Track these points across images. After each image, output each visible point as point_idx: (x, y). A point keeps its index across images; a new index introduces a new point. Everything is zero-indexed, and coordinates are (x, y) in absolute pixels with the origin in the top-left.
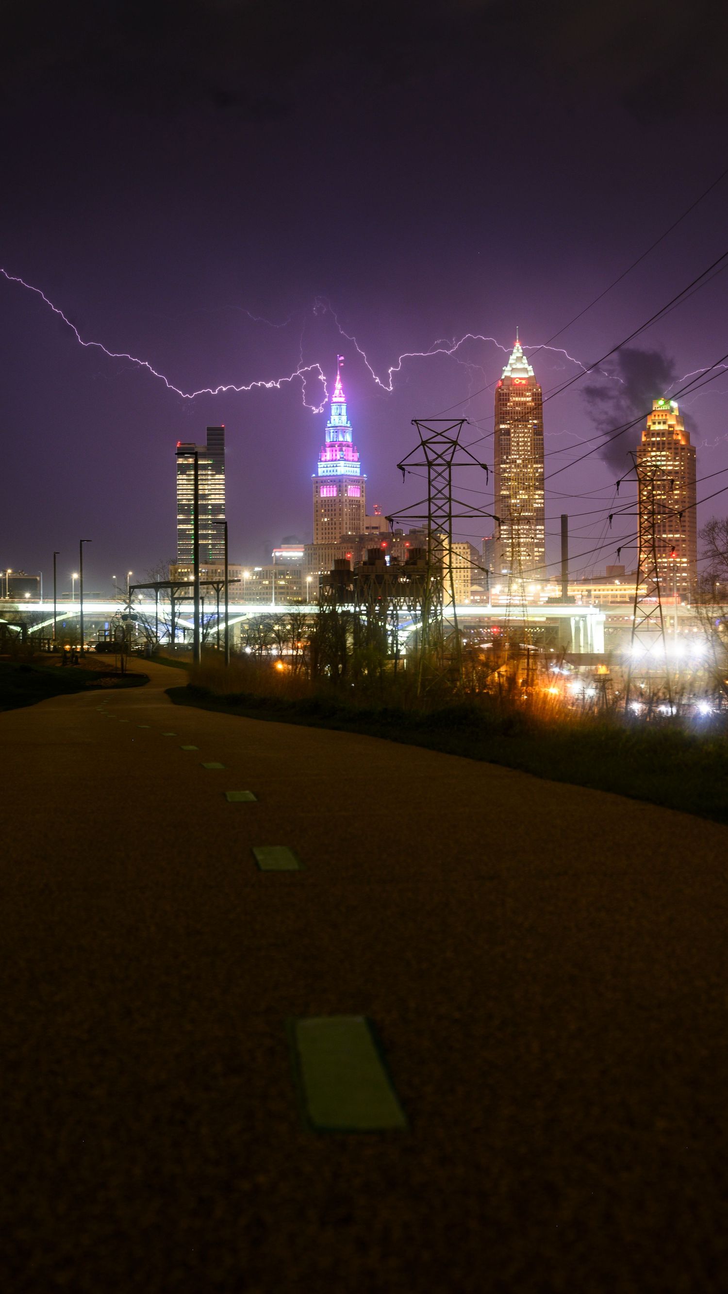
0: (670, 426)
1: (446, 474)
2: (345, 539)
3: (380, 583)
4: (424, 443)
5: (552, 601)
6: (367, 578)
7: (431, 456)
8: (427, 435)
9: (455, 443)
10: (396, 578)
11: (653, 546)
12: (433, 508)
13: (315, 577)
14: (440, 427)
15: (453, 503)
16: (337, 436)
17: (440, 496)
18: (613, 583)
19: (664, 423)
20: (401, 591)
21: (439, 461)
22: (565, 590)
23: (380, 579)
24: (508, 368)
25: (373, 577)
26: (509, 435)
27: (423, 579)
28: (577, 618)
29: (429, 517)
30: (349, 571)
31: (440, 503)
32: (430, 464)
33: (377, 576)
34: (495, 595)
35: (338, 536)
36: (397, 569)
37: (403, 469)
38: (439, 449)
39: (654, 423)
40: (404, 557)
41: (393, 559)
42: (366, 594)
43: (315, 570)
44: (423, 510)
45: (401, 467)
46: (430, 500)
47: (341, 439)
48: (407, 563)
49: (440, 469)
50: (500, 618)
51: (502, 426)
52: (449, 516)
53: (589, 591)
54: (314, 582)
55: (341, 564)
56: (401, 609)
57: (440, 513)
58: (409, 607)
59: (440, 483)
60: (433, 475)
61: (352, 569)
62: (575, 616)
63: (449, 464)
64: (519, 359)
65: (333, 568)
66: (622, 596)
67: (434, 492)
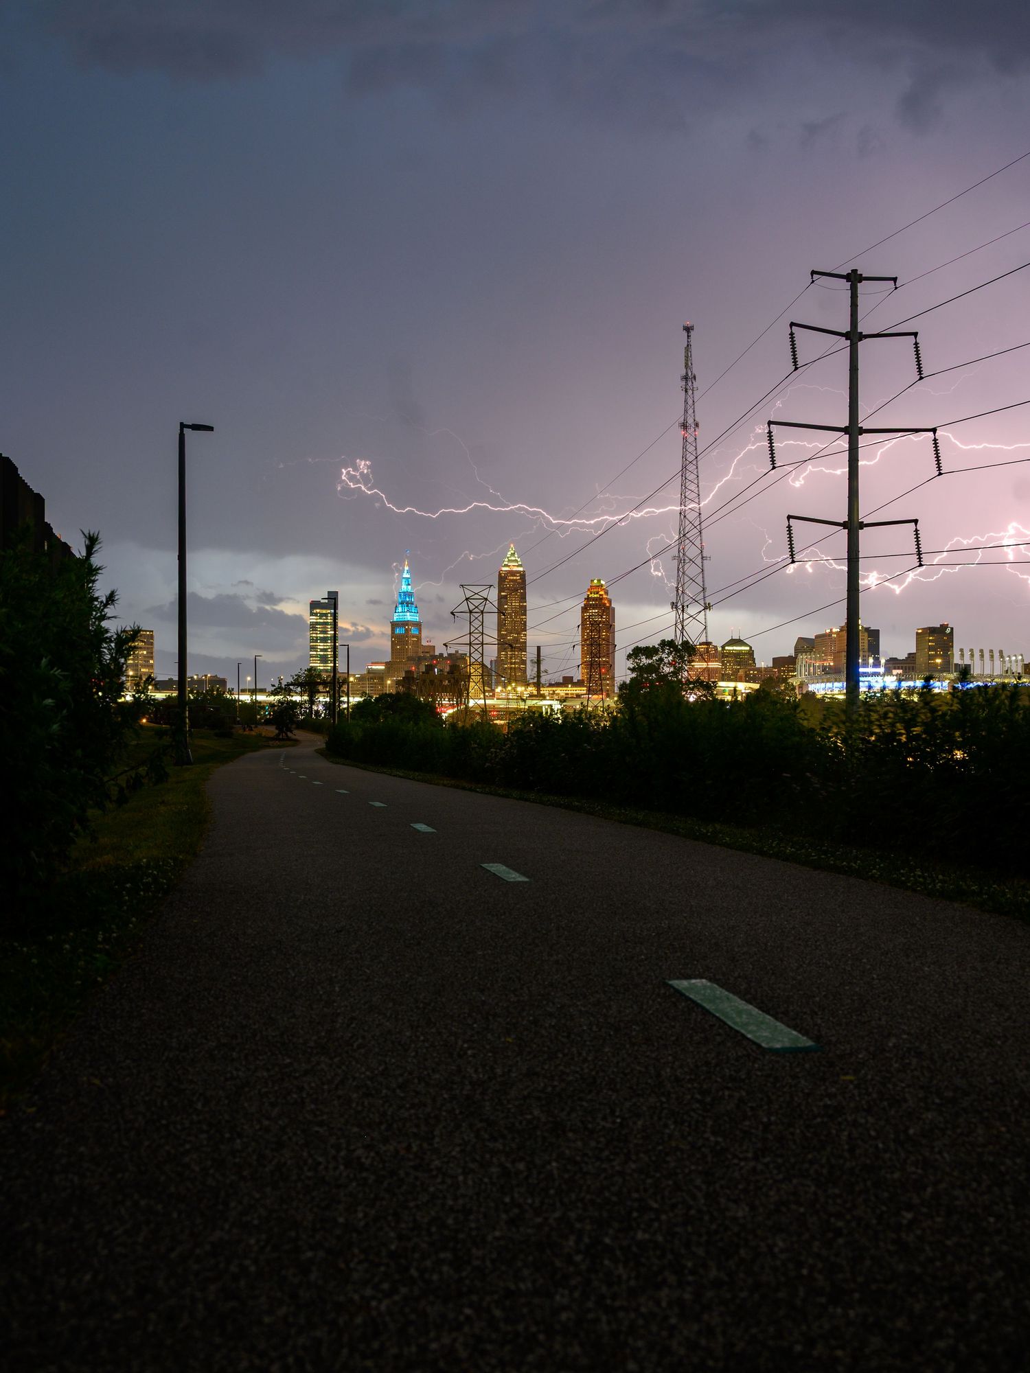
0: (601, 595)
1: (480, 618)
2: (410, 659)
3: (432, 685)
4: (467, 599)
5: (531, 696)
6: (424, 681)
7: (472, 607)
8: (469, 594)
9: (486, 599)
10: (441, 681)
11: (591, 665)
12: (472, 639)
13: (392, 681)
14: (476, 589)
15: (484, 636)
16: (405, 598)
17: (476, 631)
18: (568, 687)
19: (597, 593)
20: (445, 690)
21: (476, 610)
22: (539, 690)
23: (432, 682)
24: (506, 560)
25: (428, 681)
26: (507, 598)
27: (457, 682)
28: (547, 707)
29: (470, 644)
30: (413, 677)
31: (476, 636)
32: (470, 613)
33: (431, 681)
34: (498, 692)
35: (405, 657)
36: (442, 676)
37: (454, 615)
38: (476, 603)
39: (591, 593)
40: (447, 669)
41: (440, 671)
42: (423, 691)
43: (392, 677)
44: (466, 640)
45: (452, 613)
46: (470, 633)
47: (408, 600)
48: (448, 673)
49: (477, 615)
50: (501, 706)
51: (503, 594)
52: (482, 644)
53: (554, 691)
54: (392, 684)
55: (408, 672)
56: (444, 700)
57: (476, 642)
58: (449, 699)
59: (476, 624)
60: (473, 618)
61: (415, 677)
62: (545, 705)
63: (482, 612)
64: (513, 555)
65: (404, 676)
66: (572, 694)
67: (473, 629)
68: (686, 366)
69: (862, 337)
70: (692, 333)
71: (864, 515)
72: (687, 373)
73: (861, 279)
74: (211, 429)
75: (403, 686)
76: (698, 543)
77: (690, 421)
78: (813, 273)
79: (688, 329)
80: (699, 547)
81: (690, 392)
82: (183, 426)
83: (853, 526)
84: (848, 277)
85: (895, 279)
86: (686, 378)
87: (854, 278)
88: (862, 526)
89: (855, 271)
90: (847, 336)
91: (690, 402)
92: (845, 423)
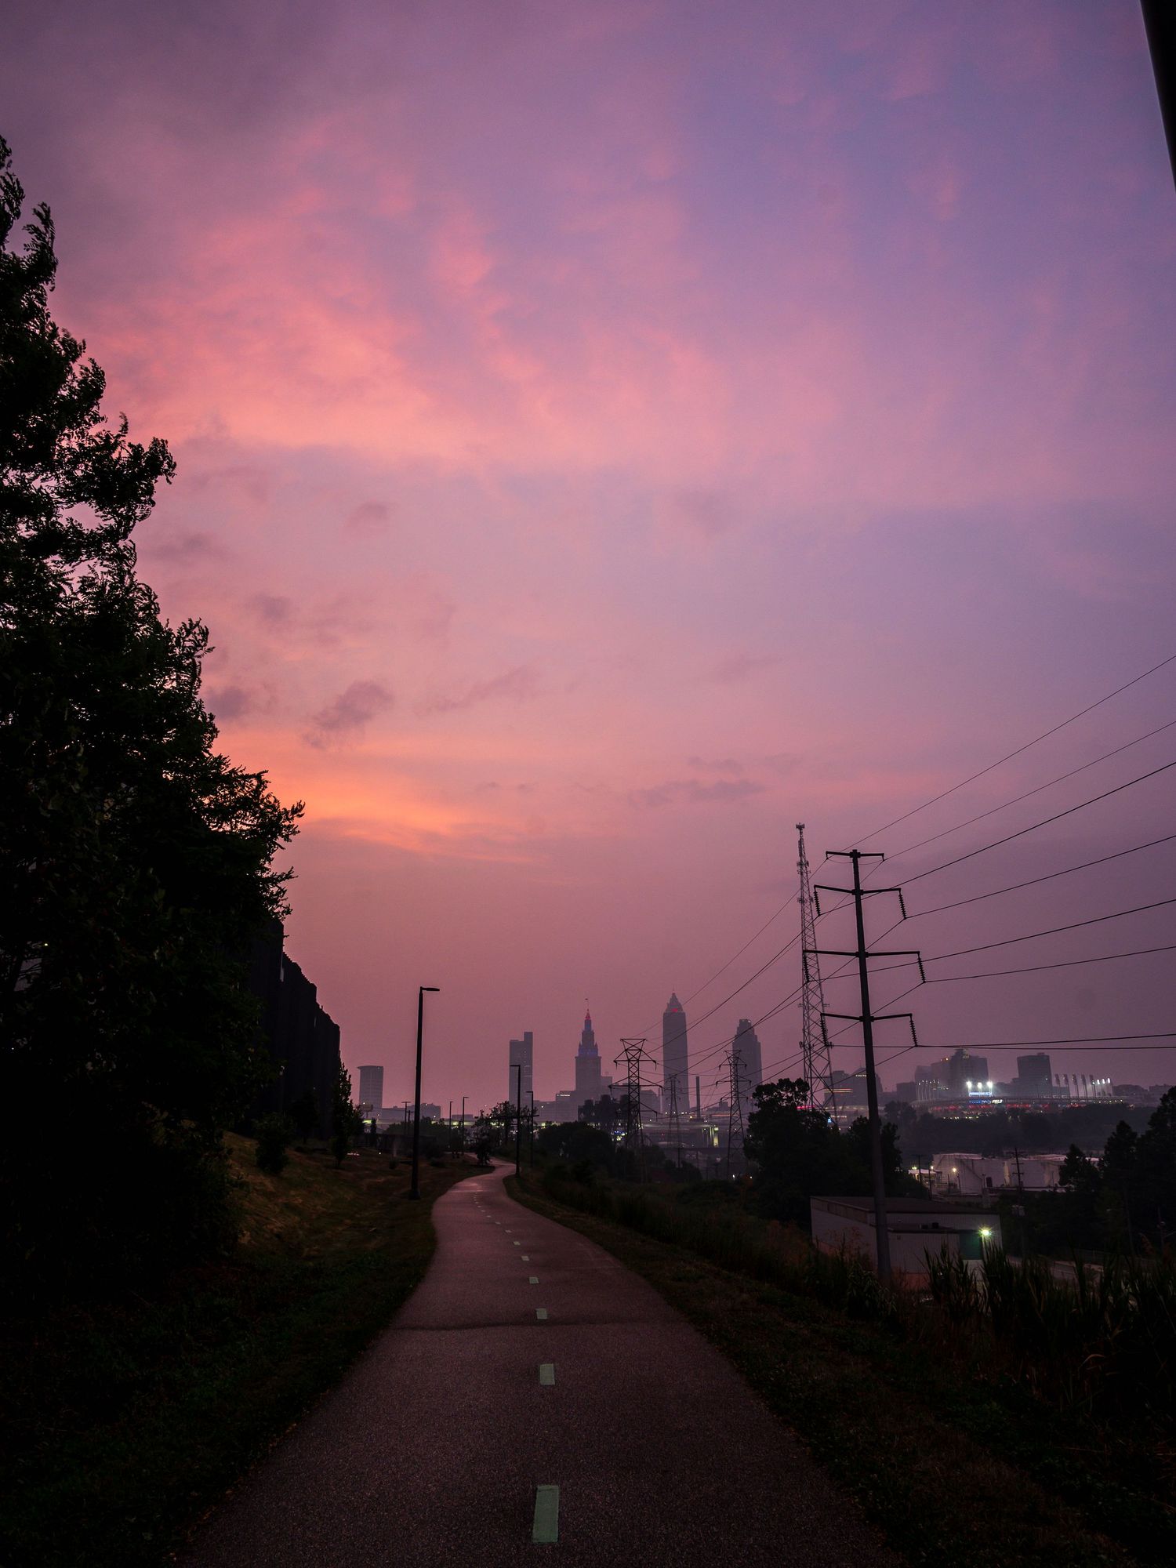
1: (637, 1066)
4: (626, 1050)
7: (630, 1057)
8: (627, 1046)
9: (641, 1050)
12: (631, 1082)
14: (633, 1042)
15: (640, 1079)
17: (634, 1076)
21: (633, 1059)
22: (698, 1115)
27: (630, 1116)
28: (705, 1129)
29: (629, 1086)
30: (592, 1106)
31: (634, 1079)
32: (629, 1060)
38: (634, 1053)
41: (614, 1100)
43: (574, 1105)
44: (626, 1082)
45: (615, 1061)
46: (629, 1077)
48: (621, 1102)
49: (634, 1063)
52: (638, 1086)
53: (711, 1115)
54: (574, 1112)
55: (589, 1101)
57: (634, 1084)
58: (622, 1124)
59: (634, 1070)
60: (631, 1066)
62: (703, 1128)
63: (638, 1060)
65: (585, 1104)
66: (726, 1118)
67: (631, 1074)
68: (801, 855)
69: (863, 892)
70: (803, 830)
71: (874, 1011)
72: (801, 860)
73: (860, 855)
74: (438, 990)
75: (584, 1113)
76: (818, 993)
77: (806, 897)
78: (827, 853)
79: (800, 827)
80: (820, 995)
81: (805, 875)
82: (422, 989)
83: (867, 1019)
84: (851, 855)
85: (882, 855)
86: (800, 864)
87: (855, 855)
88: (873, 1019)
89: (855, 851)
90: (853, 892)
91: (805, 882)
92: (856, 950)
